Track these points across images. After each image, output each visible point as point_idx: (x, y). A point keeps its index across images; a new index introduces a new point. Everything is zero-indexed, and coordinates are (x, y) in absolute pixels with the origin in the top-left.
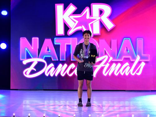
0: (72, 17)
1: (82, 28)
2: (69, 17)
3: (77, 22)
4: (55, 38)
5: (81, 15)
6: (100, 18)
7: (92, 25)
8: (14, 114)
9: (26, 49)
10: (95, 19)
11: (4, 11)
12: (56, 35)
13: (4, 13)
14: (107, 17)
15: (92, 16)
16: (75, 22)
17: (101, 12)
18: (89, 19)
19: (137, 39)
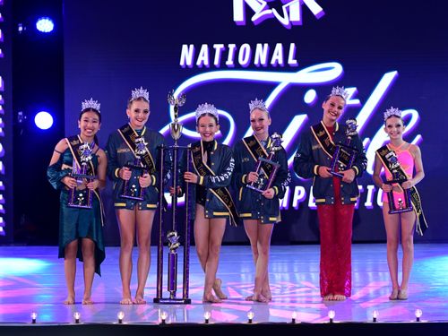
8: (77, 317)
13: (45, 25)
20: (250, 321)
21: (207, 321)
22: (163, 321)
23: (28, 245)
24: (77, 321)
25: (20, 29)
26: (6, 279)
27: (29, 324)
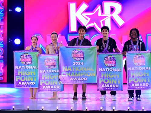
0: (85, 15)
1: (94, 25)
2: (81, 14)
3: (89, 19)
4: (68, 35)
5: (93, 12)
6: (111, 15)
7: (103, 22)
9: (41, 45)
10: (107, 17)
11: (18, 8)
12: (70, 32)
13: (18, 9)
14: (118, 15)
15: (104, 14)
16: (87, 19)
17: (112, 10)
18: (101, 16)
19: (147, 35)
20: (86, 110)
21: (72, 110)
22: (57, 109)
23: (12, 83)
24: (28, 109)
25: (10, 11)
26: (4, 95)
27: (12, 110)
